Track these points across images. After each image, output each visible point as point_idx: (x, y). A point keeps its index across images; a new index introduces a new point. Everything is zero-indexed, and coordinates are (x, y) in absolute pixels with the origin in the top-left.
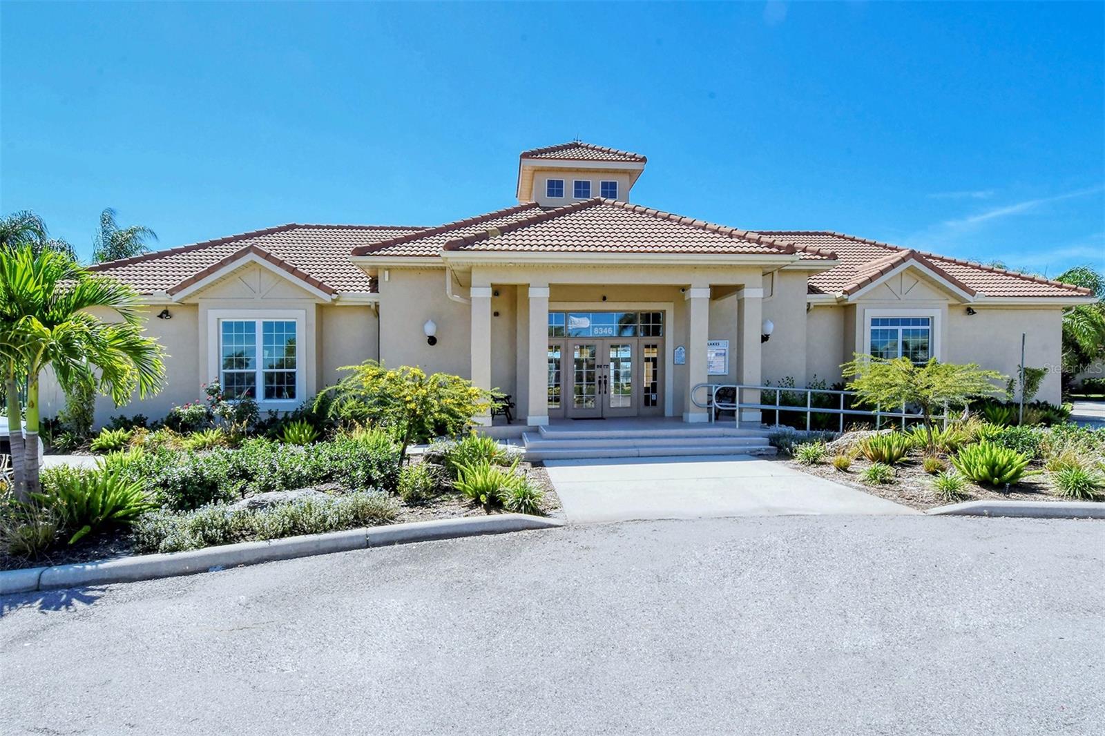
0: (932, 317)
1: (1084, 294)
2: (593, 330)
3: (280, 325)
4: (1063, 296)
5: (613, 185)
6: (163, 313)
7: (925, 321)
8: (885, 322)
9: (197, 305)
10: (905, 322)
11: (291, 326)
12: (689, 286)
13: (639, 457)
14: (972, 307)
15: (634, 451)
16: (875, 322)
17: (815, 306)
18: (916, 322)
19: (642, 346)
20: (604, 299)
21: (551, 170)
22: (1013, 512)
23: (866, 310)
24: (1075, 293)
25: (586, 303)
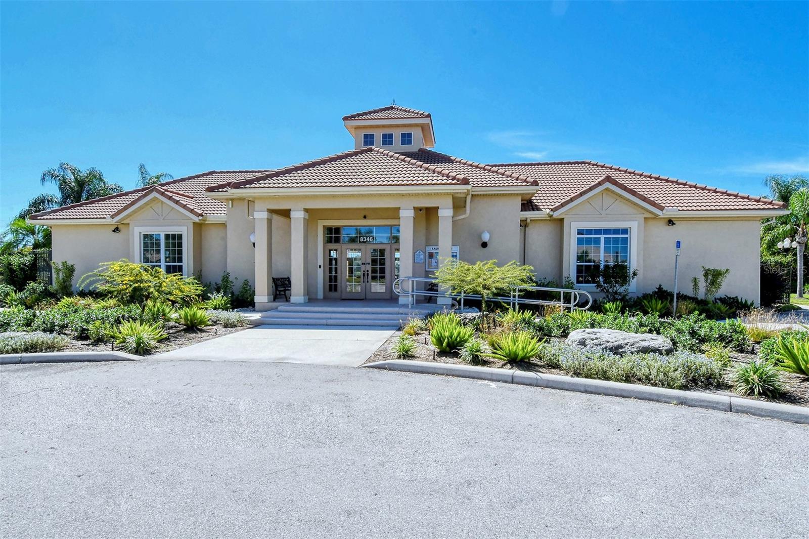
0: (630, 228)
1: (776, 207)
2: (360, 239)
3: (174, 236)
4: (759, 209)
5: (410, 135)
6: (115, 229)
7: (625, 231)
8: (589, 232)
9: (129, 224)
10: (607, 231)
11: (180, 237)
12: (399, 208)
13: (327, 325)
14: (672, 219)
15: (324, 322)
16: (580, 232)
17: (531, 220)
18: (616, 231)
19: (393, 250)
20: (365, 217)
21: (365, 127)
22: (404, 368)
23: (572, 223)
24: (771, 207)
25: (344, 220)
